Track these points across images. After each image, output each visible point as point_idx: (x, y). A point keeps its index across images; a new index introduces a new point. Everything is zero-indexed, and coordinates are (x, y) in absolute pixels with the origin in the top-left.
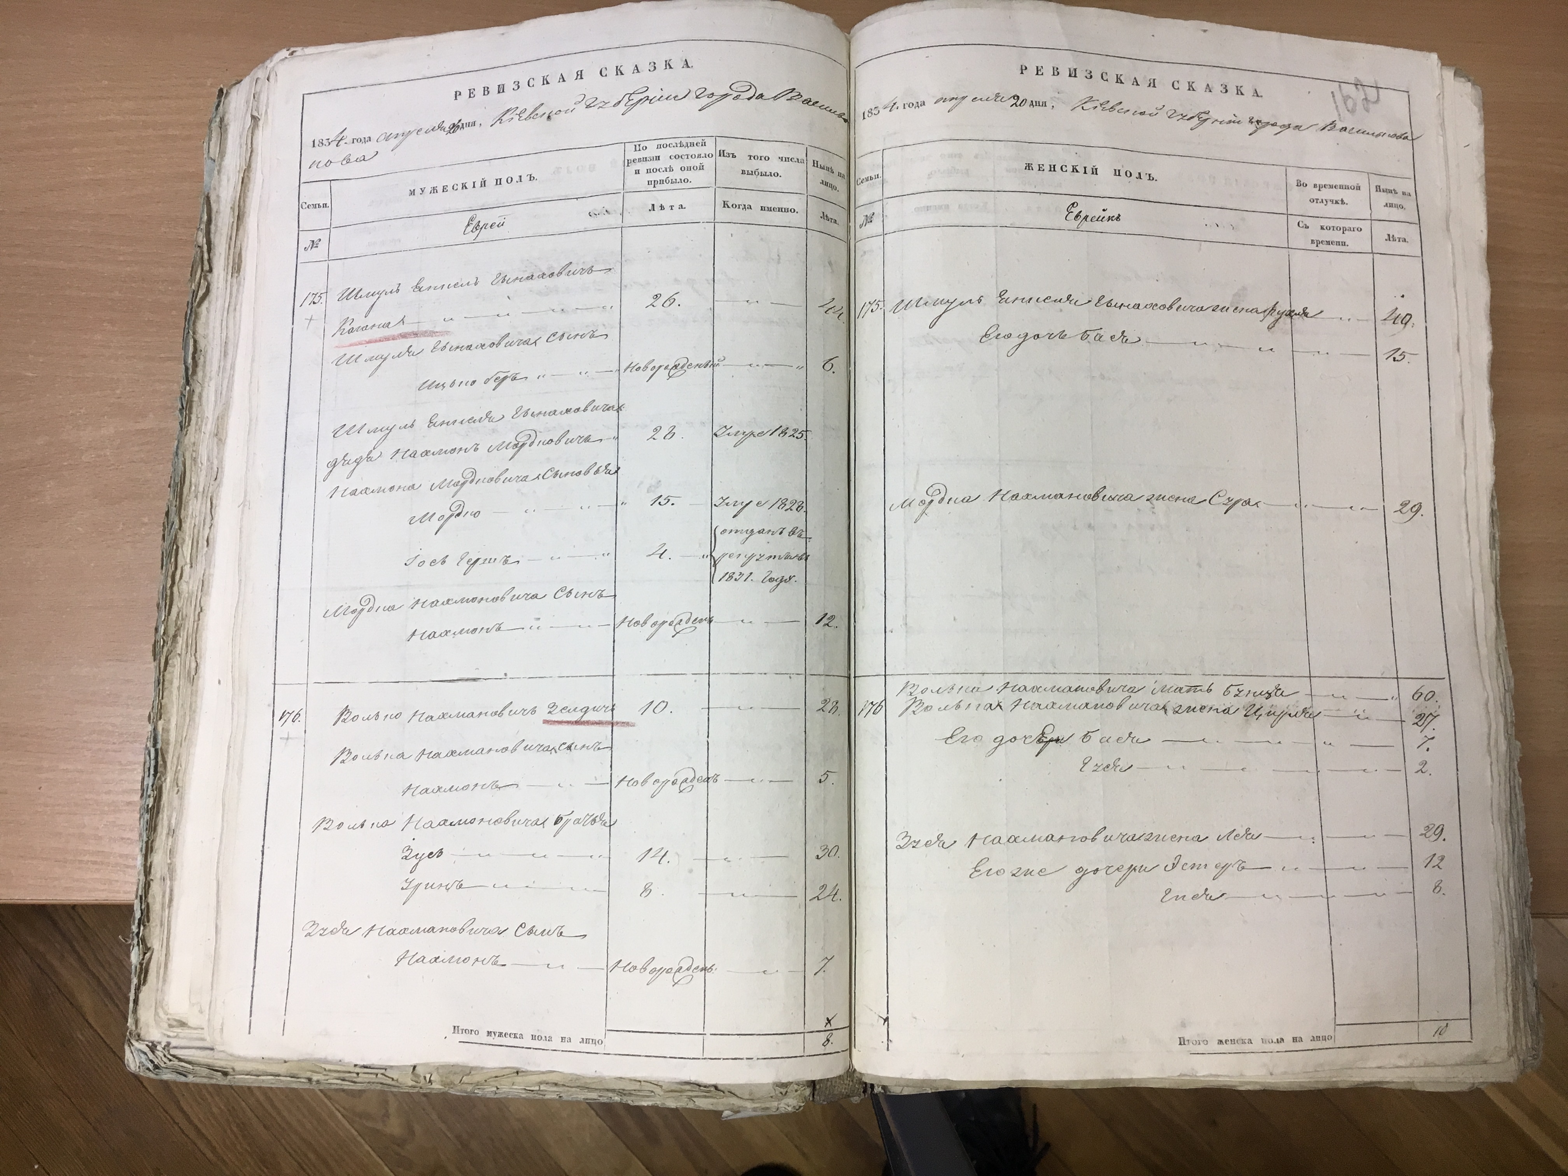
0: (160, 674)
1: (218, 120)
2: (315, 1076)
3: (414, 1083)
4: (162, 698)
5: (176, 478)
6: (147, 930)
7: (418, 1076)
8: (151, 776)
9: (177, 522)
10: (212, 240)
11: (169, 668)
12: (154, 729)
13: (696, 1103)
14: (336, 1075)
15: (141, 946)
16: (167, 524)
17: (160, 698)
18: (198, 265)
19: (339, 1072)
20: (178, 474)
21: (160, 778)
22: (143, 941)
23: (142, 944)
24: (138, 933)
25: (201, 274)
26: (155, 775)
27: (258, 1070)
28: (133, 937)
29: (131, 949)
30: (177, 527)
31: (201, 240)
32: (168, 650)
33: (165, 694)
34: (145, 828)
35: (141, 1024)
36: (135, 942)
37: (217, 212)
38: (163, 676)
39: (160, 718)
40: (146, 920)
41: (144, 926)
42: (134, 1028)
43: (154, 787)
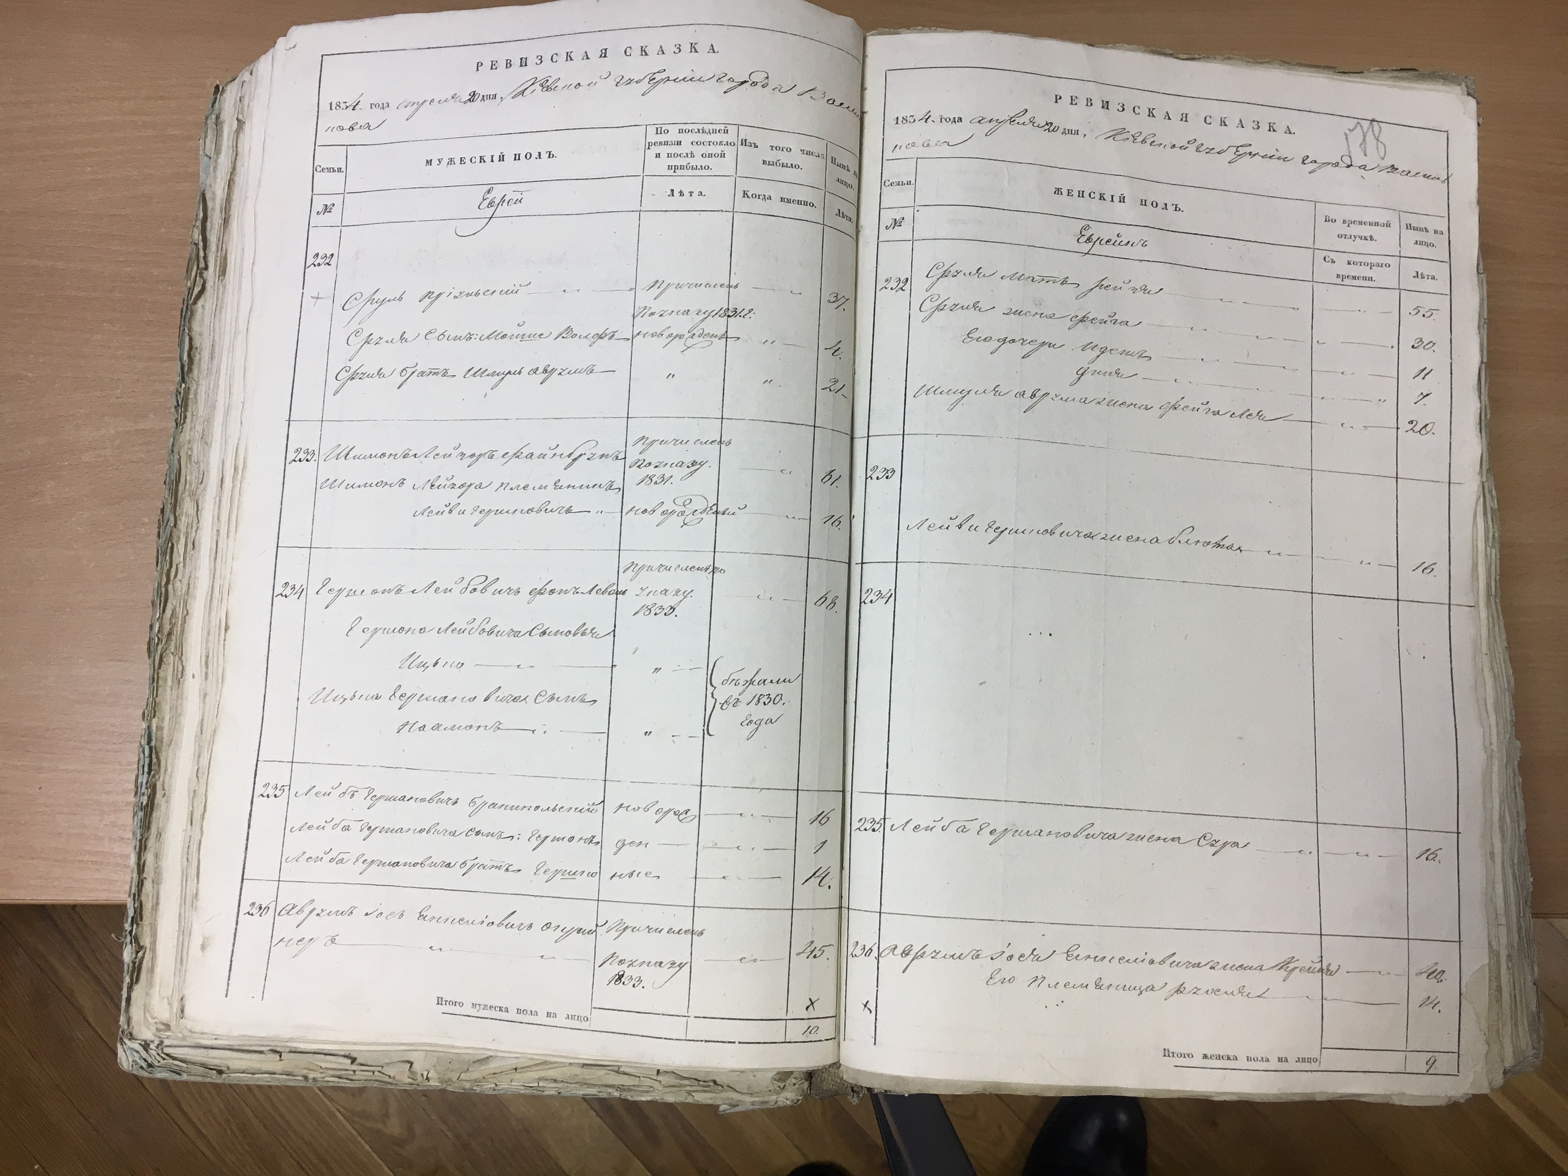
0: (154, 672)
1: (214, 117)
2: (310, 1074)
3: (410, 1080)
4: (157, 696)
5: (172, 475)
6: (140, 929)
7: (414, 1073)
8: (145, 774)
9: (172, 519)
10: (208, 237)
11: (163, 666)
12: (148, 726)
13: (695, 1098)
14: (331, 1072)
15: (134, 944)
16: (162, 523)
17: (154, 696)
18: (194, 262)
19: (335, 1069)
20: (173, 471)
21: (154, 776)
22: (136, 940)
23: (135, 943)
24: (131, 932)
25: (197, 271)
26: (149, 773)
27: (252, 1068)
28: (126, 935)
29: (124, 948)
30: (172, 525)
31: (197, 236)
32: (163, 647)
33: (159, 692)
34: (139, 826)
35: (134, 1023)
36: (128, 939)
37: (212, 209)
38: (158, 673)
39: (154, 716)
40: (139, 919)
41: (138, 924)
42: (126, 1027)
43: (148, 785)
